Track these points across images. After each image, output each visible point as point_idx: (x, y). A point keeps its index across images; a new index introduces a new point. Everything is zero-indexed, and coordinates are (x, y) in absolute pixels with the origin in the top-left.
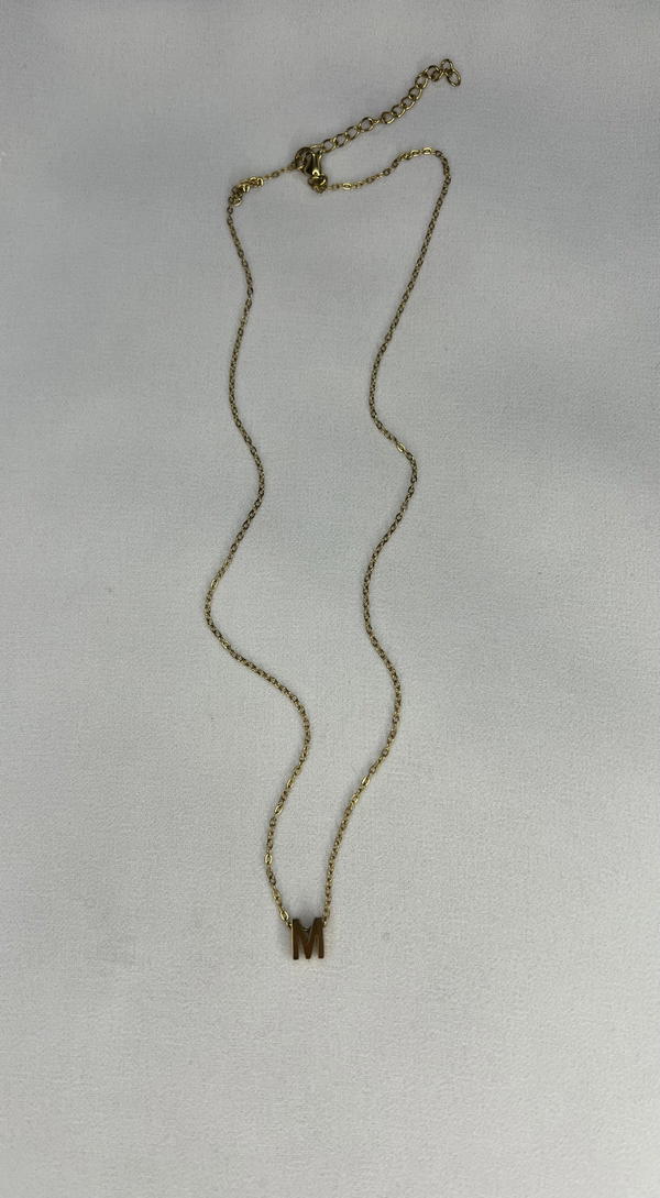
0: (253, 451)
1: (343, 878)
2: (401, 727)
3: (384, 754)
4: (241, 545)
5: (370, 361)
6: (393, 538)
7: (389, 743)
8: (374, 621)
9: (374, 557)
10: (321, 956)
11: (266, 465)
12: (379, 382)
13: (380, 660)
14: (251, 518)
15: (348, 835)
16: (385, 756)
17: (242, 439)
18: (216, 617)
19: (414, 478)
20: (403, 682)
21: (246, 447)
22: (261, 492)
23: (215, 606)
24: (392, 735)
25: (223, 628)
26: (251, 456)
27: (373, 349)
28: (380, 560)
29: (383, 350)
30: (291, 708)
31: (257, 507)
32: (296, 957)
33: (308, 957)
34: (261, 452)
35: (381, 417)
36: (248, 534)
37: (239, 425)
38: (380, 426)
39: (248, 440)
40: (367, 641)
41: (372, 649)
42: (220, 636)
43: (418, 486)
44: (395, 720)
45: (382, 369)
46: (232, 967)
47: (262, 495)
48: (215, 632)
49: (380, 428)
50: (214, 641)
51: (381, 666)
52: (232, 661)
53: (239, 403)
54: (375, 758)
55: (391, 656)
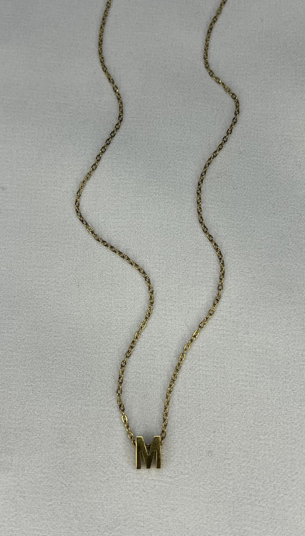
0: (115, 89)
1: (177, 407)
2: (224, 294)
3: (211, 313)
4: (105, 157)
5: (205, 28)
6: (221, 154)
7: (214, 305)
8: (204, 215)
9: (205, 167)
10: (159, 467)
11: (124, 100)
12: (212, 42)
13: (209, 243)
14: (112, 137)
15: (181, 375)
16: (211, 314)
17: (107, 81)
18: (84, 209)
19: (237, 112)
20: (226, 259)
21: (109, 86)
22: (120, 119)
23: (83, 201)
24: (217, 300)
25: (88, 219)
26: (113, 93)
27: (207, 20)
28: (211, 169)
29: (215, 20)
30: (139, 278)
31: (117, 129)
32: (139, 467)
33: (149, 467)
34: (121, 91)
35: (212, 67)
36: (110, 148)
37: (105, 69)
38: (211, 74)
39: (111, 80)
40: (199, 229)
41: (203, 235)
42: (87, 224)
43: (240, 118)
44: (220, 287)
45: (214, 34)
46: (88, 474)
47: (121, 121)
48: (82, 221)
49: (212, 76)
50: (82, 227)
51: (209, 247)
52: (95, 242)
53: (106, 54)
54: (203, 316)
55: (217, 240)
